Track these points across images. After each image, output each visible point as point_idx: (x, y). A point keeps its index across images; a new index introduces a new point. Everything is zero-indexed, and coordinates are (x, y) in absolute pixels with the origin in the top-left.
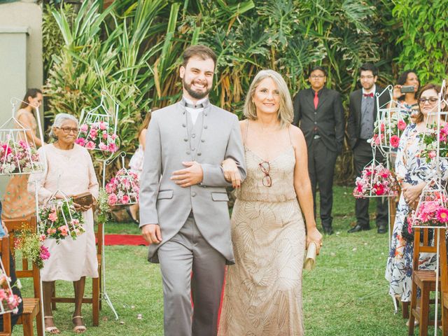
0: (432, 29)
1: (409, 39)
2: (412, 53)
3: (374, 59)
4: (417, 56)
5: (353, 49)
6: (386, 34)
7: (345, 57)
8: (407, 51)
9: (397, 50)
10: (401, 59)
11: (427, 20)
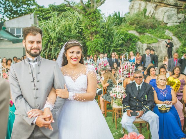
0: (93, 47)
1: (89, 49)
4: (90, 52)
6: (85, 48)
8: (88, 51)
9: (87, 51)
10: (87, 52)
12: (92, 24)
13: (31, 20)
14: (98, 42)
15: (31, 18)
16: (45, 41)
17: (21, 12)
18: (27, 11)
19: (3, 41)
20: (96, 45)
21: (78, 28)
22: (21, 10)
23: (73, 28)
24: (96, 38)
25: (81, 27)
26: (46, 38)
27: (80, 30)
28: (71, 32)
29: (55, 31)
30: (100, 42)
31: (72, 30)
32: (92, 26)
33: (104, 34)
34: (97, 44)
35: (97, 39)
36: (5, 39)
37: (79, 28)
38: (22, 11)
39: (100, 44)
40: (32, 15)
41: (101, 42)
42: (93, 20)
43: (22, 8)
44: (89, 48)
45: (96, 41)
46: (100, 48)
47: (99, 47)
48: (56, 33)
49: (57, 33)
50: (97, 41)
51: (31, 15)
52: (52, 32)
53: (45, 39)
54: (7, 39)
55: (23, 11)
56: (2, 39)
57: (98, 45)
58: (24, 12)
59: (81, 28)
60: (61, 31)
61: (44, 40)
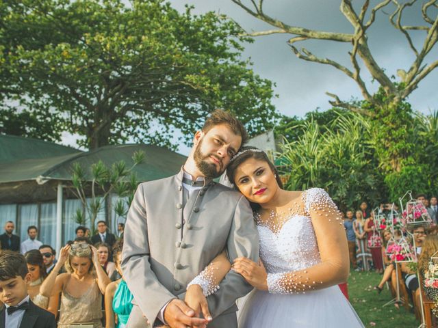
0: (400, 186)
2: (394, 195)
3: (380, 198)
4: (395, 196)
6: (384, 190)
7: (368, 198)
8: (392, 195)
9: (388, 194)
10: (389, 198)
11: (398, 183)
12: (394, 136)
13: (269, 144)
14: (411, 174)
15: (268, 140)
16: (295, 181)
17: (250, 132)
18: (262, 128)
20: (408, 180)
21: (363, 149)
22: (250, 128)
23: (353, 150)
24: (406, 166)
25: (370, 145)
26: (297, 175)
27: (369, 153)
28: (348, 158)
29: (314, 159)
30: (416, 174)
31: (351, 153)
32: (393, 139)
33: (426, 155)
34: (409, 178)
35: (408, 167)
37: (366, 148)
38: (253, 130)
39: (417, 177)
40: (271, 133)
41: (419, 173)
42: (394, 126)
43: (252, 125)
44: (392, 189)
45: (407, 170)
46: (419, 186)
47: (416, 185)
48: (316, 162)
49: (318, 163)
50: (409, 172)
51: (267, 134)
52: (308, 161)
53: (296, 177)
55: (255, 128)
57: (412, 180)
58: (256, 131)
59: (370, 149)
60: (327, 158)
61: (293, 179)
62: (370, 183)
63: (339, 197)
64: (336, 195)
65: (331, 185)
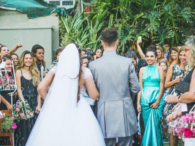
5: (186, 32)
7: (183, 35)
19: (6, 13)
36: (10, 9)
54: (15, 9)
56: (4, 8)
62: (186, 17)
63: (149, 33)
64: (145, 30)
65: (141, 18)
